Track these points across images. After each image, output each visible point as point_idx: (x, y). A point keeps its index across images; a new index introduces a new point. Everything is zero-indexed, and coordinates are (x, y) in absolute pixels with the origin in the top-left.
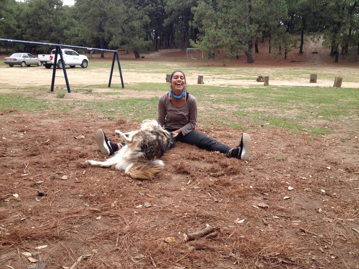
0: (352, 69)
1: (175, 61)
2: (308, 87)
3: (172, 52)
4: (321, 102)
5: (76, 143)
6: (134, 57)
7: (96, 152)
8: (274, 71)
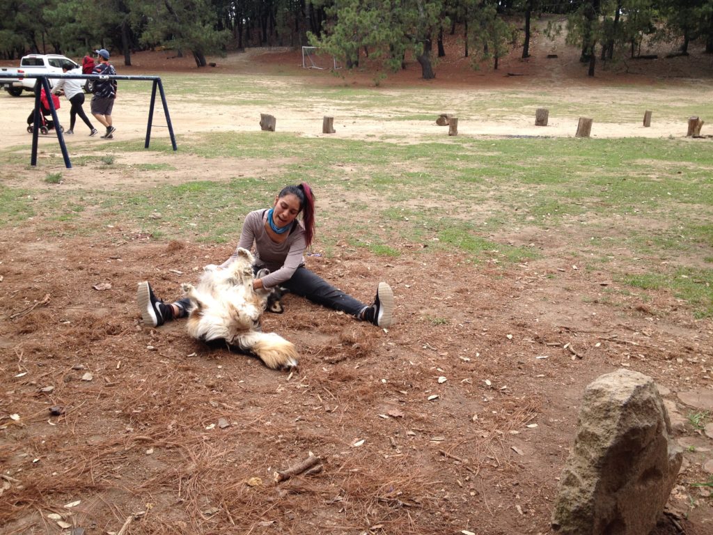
0: (619, 91)
1: (280, 73)
2: (530, 137)
3: (272, 52)
4: (541, 181)
5: (96, 300)
6: (195, 64)
7: (135, 320)
8: (472, 98)
